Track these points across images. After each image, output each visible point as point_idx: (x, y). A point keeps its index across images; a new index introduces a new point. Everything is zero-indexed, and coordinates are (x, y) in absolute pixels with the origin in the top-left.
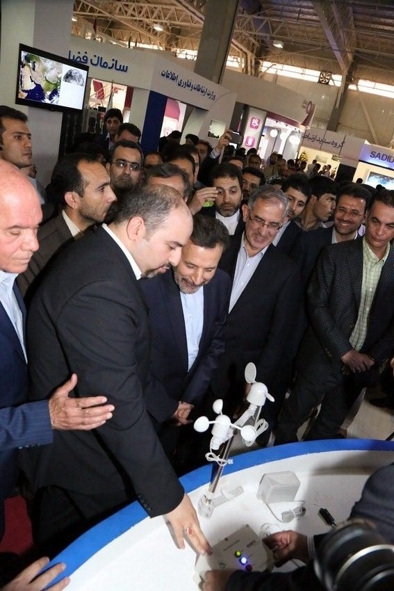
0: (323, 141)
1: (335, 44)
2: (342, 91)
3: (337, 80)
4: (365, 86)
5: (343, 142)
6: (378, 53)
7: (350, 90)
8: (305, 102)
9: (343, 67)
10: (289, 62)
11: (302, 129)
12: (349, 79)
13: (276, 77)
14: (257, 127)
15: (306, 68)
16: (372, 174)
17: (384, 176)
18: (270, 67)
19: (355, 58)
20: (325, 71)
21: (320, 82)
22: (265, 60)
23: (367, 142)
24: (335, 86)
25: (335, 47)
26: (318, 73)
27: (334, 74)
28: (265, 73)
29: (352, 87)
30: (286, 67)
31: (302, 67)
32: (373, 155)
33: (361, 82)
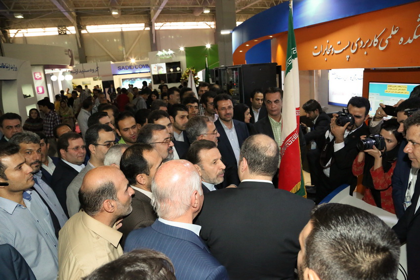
0: (83, 72)
1: (62, 8)
2: (78, 36)
3: (72, 30)
4: (91, 29)
5: (97, 68)
6: (93, 8)
7: (83, 34)
8: (66, 51)
9: (72, 20)
10: (30, 26)
11: (70, 68)
12: (80, 27)
13: (25, 39)
14: (40, 78)
15: (45, 27)
16: (123, 80)
17: (131, 79)
18: (17, 32)
19: (77, 13)
20: (61, 26)
21: (60, 34)
22: (10, 28)
23: (112, 63)
24: (72, 34)
25: (63, 10)
26: (56, 29)
27: (68, 26)
28: (14, 38)
29: (83, 32)
30: (29, 30)
31: (42, 27)
32: (120, 68)
33: (88, 27)
